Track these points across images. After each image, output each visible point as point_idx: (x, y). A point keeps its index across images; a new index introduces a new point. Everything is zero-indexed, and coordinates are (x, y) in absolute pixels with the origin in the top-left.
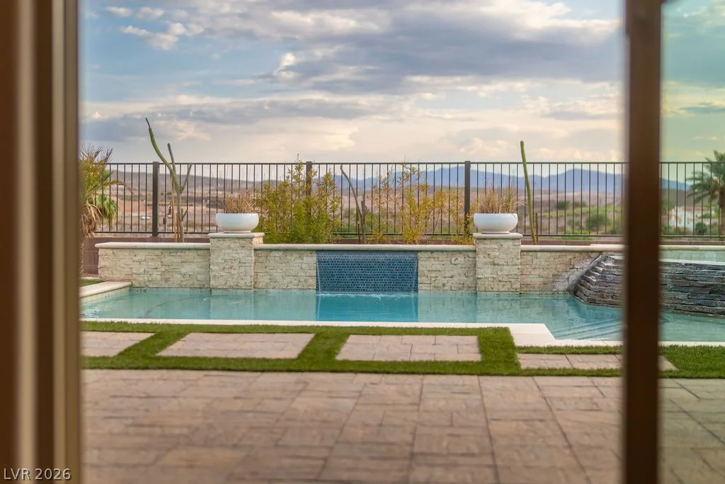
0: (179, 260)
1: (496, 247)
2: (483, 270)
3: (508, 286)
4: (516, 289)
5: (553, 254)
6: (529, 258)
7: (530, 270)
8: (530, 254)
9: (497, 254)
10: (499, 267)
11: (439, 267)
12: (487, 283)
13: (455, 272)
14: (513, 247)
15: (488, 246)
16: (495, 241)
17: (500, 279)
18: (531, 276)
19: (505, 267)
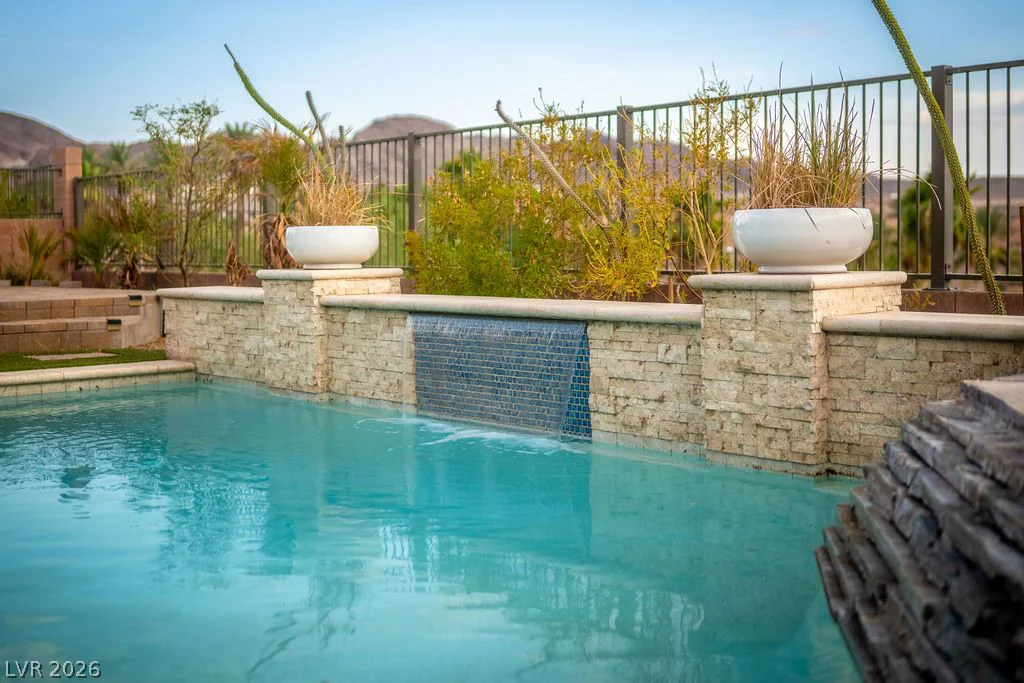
0: (240, 324)
1: (746, 314)
2: (716, 385)
3: (781, 443)
4: (805, 455)
5: (926, 346)
6: (854, 355)
7: (858, 396)
8: (857, 341)
9: (748, 337)
10: (757, 381)
11: (632, 370)
12: (728, 428)
13: (668, 387)
14: (793, 317)
15: (728, 313)
16: (744, 296)
17: (759, 419)
18: (861, 417)
19: (775, 383)
